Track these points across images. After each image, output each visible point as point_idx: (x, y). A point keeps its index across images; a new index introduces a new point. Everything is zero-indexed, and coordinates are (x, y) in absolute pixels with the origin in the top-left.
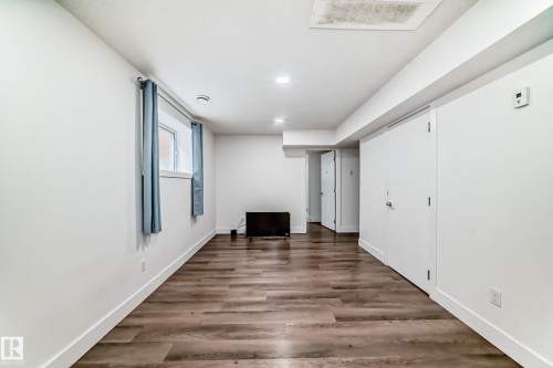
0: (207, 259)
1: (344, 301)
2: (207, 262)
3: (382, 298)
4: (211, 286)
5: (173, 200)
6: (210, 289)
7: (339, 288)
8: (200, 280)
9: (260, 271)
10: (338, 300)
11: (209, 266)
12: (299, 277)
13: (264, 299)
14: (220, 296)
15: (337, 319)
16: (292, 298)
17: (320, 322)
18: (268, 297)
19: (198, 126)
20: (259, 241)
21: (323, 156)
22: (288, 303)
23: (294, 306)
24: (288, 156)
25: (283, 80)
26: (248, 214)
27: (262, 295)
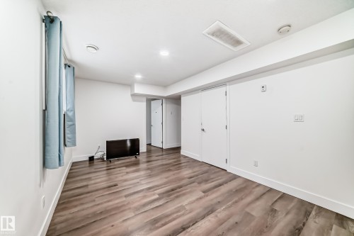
0: (85, 183)
1: (199, 183)
2: (87, 186)
3: (212, 176)
4: (108, 201)
6: (110, 203)
7: (191, 178)
8: (94, 201)
9: (138, 180)
10: (196, 183)
11: (90, 188)
12: (166, 178)
13: (157, 196)
14: (124, 205)
15: (204, 192)
16: (173, 190)
17: (198, 197)
18: (159, 195)
19: (71, 68)
20: (117, 162)
21: (152, 102)
22: (173, 194)
23: (178, 194)
24: (134, 101)
25: (164, 53)
26: (107, 142)
27: (154, 195)
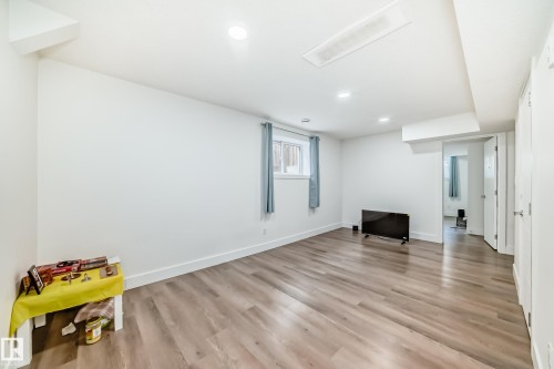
2: (314, 243)
5: (291, 195)
10: (383, 297)
13: (323, 273)
19: (315, 138)
21: (486, 144)
24: (416, 152)
26: (364, 212)
27: (325, 271)
